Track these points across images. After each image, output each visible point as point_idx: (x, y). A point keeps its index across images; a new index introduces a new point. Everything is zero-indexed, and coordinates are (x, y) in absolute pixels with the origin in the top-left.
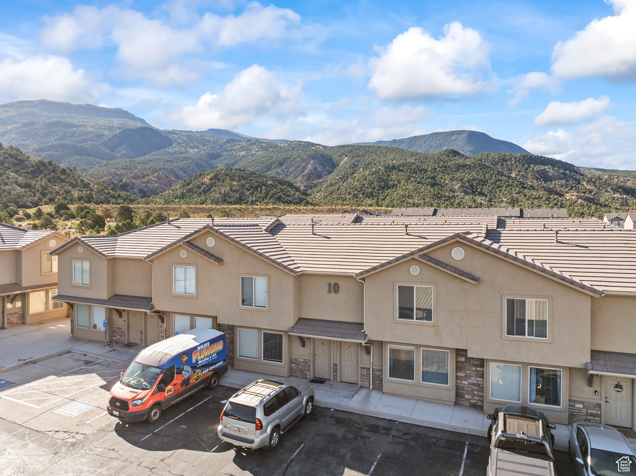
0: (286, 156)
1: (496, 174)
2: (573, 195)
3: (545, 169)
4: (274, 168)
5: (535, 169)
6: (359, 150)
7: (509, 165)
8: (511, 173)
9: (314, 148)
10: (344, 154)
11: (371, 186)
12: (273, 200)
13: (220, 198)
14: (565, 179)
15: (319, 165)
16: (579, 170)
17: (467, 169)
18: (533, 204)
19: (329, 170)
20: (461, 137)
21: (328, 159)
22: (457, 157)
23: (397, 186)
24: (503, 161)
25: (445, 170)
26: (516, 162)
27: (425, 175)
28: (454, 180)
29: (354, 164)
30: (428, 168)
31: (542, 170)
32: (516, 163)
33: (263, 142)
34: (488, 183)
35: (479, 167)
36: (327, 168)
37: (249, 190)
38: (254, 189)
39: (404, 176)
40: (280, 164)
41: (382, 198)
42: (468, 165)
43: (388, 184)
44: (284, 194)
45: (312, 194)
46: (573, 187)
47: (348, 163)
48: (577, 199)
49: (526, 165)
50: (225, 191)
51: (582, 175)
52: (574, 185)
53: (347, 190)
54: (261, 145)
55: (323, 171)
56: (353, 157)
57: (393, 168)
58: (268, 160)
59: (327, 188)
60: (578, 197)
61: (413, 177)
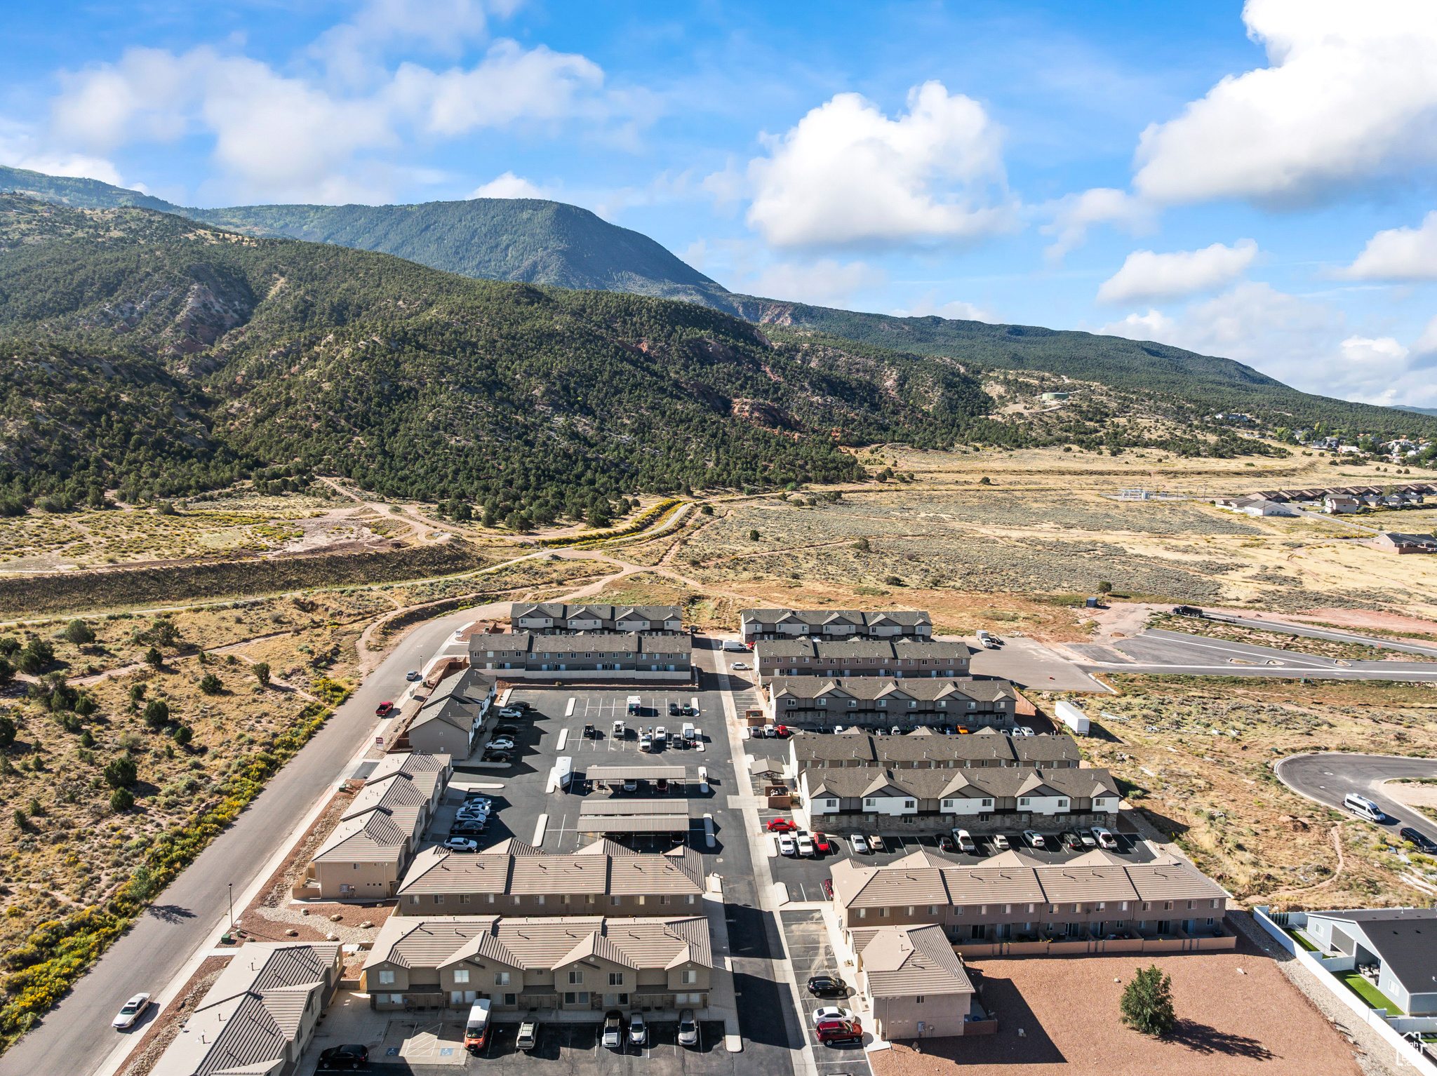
0: (121, 265)
1: (612, 357)
2: (746, 404)
3: (702, 337)
4: (91, 299)
5: (684, 337)
6: (312, 258)
7: (638, 325)
8: (640, 342)
9: (191, 236)
10: (276, 267)
11: (361, 393)
12: (147, 451)
13: (12, 455)
14: (737, 359)
15: (216, 297)
16: (760, 334)
17: (556, 343)
18: (676, 434)
19: (241, 310)
20: (540, 215)
21: (235, 279)
22: (536, 305)
23: (417, 393)
24: (626, 315)
25: (513, 345)
26: (650, 318)
27: (473, 358)
28: (532, 375)
29: (306, 302)
30: (479, 340)
31: (697, 340)
32: (649, 321)
33: (36, 201)
34: (596, 381)
35: (580, 338)
36: (236, 303)
37: (80, 425)
38: (91, 421)
39: (431, 365)
40: (109, 289)
41: (390, 428)
42: (558, 334)
43: (398, 387)
44: (170, 431)
45: (217, 397)
46: (747, 379)
47: (289, 294)
48: (752, 413)
49: (668, 327)
50: (20, 436)
51: (765, 348)
52: (750, 374)
53: (309, 407)
54: (31, 211)
55: (226, 312)
56: (301, 279)
57: (405, 339)
58: (70, 273)
59: (251, 377)
60: (754, 408)
61: (450, 369)
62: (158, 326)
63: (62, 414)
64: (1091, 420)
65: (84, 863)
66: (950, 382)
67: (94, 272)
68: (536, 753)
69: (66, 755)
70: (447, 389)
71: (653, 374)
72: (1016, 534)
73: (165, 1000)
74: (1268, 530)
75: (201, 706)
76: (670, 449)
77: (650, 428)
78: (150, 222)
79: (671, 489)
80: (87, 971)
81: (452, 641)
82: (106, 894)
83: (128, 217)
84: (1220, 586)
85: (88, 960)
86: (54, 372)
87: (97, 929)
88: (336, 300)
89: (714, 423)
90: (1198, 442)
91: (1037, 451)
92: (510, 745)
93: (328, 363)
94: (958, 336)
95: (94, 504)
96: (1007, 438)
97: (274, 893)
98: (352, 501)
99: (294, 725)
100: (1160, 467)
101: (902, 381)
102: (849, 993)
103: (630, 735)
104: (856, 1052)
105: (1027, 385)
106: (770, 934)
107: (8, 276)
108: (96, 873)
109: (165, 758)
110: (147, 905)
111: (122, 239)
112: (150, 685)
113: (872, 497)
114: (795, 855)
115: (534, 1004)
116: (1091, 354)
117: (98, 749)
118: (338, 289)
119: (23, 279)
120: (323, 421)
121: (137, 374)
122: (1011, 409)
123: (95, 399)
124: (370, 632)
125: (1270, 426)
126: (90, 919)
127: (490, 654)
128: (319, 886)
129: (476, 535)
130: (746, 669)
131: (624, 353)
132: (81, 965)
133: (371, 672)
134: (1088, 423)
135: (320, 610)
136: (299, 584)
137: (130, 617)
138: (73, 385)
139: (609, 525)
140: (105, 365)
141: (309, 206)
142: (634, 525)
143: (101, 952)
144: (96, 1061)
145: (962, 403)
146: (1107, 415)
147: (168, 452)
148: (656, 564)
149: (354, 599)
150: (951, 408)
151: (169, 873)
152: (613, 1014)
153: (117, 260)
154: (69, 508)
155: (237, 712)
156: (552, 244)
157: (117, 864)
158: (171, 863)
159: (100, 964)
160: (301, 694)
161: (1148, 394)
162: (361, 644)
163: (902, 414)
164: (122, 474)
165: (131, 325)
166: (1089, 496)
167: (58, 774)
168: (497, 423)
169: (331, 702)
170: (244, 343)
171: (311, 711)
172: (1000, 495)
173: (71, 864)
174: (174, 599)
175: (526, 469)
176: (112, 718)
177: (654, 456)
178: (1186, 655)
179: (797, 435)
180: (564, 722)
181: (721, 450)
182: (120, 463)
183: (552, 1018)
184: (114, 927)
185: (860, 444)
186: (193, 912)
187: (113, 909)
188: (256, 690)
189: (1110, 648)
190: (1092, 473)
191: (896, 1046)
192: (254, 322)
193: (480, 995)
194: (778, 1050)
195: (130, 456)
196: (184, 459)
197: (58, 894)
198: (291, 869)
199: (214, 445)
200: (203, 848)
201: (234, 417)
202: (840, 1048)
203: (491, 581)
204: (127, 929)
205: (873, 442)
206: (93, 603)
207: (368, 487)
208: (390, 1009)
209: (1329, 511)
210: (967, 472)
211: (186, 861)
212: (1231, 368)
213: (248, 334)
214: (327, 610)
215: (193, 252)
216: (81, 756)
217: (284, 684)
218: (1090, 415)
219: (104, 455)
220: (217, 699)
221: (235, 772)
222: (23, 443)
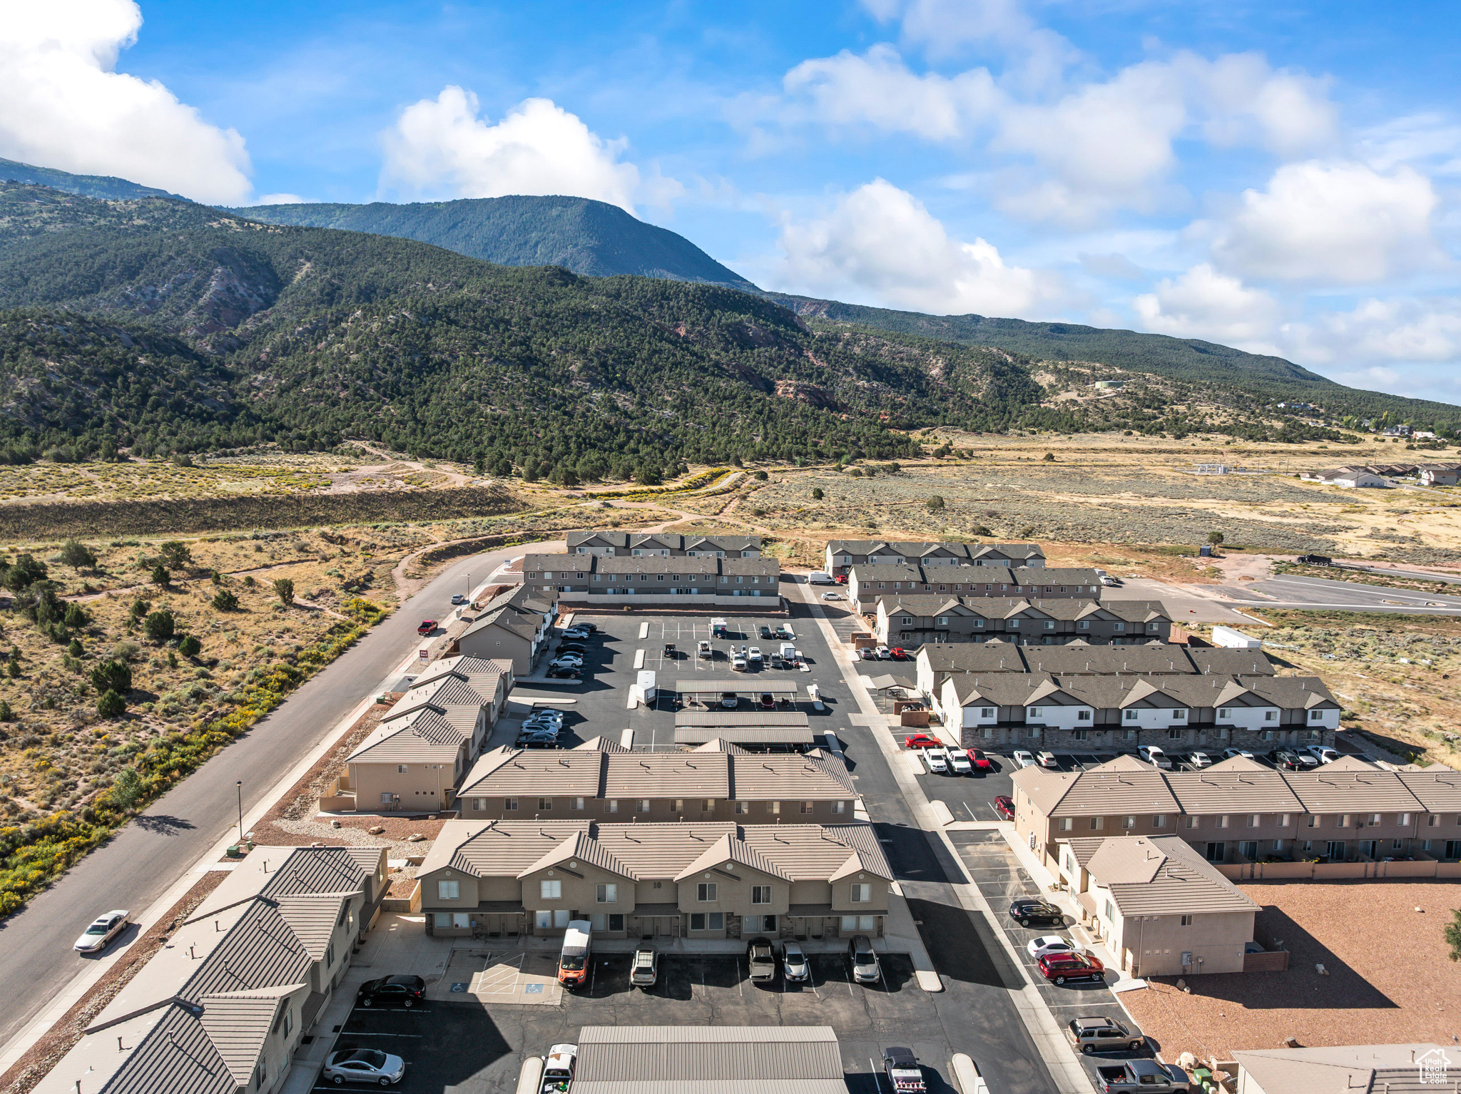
0: (143, 249)
1: (650, 337)
2: (790, 385)
3: (741, 321)
4: (112, 282)
5: (723, 321)
6: (339, 244)
7: (675, 309)
8: (677, 326)
9: (215, 225)
10: (302, 252)
11: (390, 364)
12: (165, 412)
13: (22, 411)
14: (778, 344)
15: (240, 281)
16: (801, 323)
17: (593, 321)
18: (721, 411)
19: (266, 294)
20: (570, 213)
21: (259, 264)
22: (570, 286)
23: (449, 365)
24: (663, 299)
25: (548, 323)
26: (687, 301)
27: (507, 334)
28: (568, 351)
29: (332, 285)
30: (512, 318)
31: (737, 324)
32: (687, 305)
33: (59, 193)
34: (635, 359)
35: (616, 317)
36: (261, 287)
37: (95, 385)
38: (107, 383)
39: (463, 339)
40: (131, 273)
41: (421, 398)
42: (594, 313)
43: (429, 360)
44: (189, 394)
45: (240, 371)
46: (790, 363)
47: (315, 278)
48: (797, 394)
49: (707, 311)
50: (31, 393)
51: (807, 335)
52: (792, 358)
53: (337, 377)
54: (53, 202)
55: (250, 296)
56: (327, 264)
57: (435, 314)
58: (91, 257)
59: (275, 354)
60: (799, 390)
61: (483, 343)
62: (181, 309)
63: (76, 373)
64: (1149, 407)
65: (58, 767)
66: (999, 370)
67: (116, 256)
68: (611, 671)
69: (49, 664)
70: (481, 361)
71: (693, 354)
72: (1095, 501)
73: (148, 920)
74: (1366, 500)
75: (212, 622)
76: (714, 425)
77: (692, 405)
78: (174, 211)
79: (719, 460)
80: (48, 886)
81: (501, 571)
82: (82, 801)
83: (151, 207)
84: (1334, 544)
85: (51, 872)
86: (68, 335)
87: (65, 838)
88: (363, 284)
89: (759, 400)
90: (1264, 427)
91: (1096, 434)
92: (579, 662)
93: (356, 338)
94: (999, 333)
95: (106, 456)
96: (1063, 423)
97: (296, 804)
98: (383, 459)
99: (323, 641)
100: (1231, 447)
101: (948, 370)
102: (1066, 921)
103: (719, 656)
104: (1100, 992)
105: (1079, 374)
106: (939, 856)
107: (28, 260)
108: (72, 779)
109: (168, 668)
110: (134, 815)
111: (145, 226)
112: (155, 604)
113: (932, 471)
114: (949, 772)
115: (648, 930)
116: (1138, 351)
117: (88, 658)
118: (365, 273)
119: (43, 263)
120: (351, 390)
121: (157, 346)
122: (1064, 396)
123: (111, 361)
124: (408, 562)
125: (1335, 415)
126: (58, 826)
127: (548, 576)
128: (355, 796)
129: (518, 487)
130: (839, 600)
131: (663, 334)
132: (40, 879)
133: (410, 597)
134: (1145, 410)
135: (351, 543)
136: (327, 520)
137: (137, 545)
138: (88, 347)
139: (660, 484)
140: (123, 336)
141: (335, 204)
142: (686, 484)
143: (69, 864)
144: (47, 992)
145: (1011, 391)
146: (1165, 403)
147: (187, 414)
148: (717, 514)
149: (388, 534)
150: (1001, 395)
151: (163, 782)
152: (761, 942)
153: (140, 244)
154: (80, 459)
155: (255, 628)
156: (583, 241)
157: (99, 770)
158: (167, 771)
159: (66, 879)
160: (329, 613)
161: (1205, 384)
162: (397, 573)
163: (951, 400)
164: (137, 432)
165: (153, 307)
166: (1161, 471)
167: (38, 681)
168: (534, 394)
169: (365, 621)
170: (269, 324)
171: (340, 628)
172: (1067, 470)
173: (40, 769)
174: (188, 531)
175: (566, 437)
176: (108, 632)
177: (699, 430)
178: (1332, 596)
179: (844, 417)
180: (639, 643)
181: (769, 426)
182: (136, 423)
183: (675, 948)
184: (88, 836)
185: (911, 427)
186: (193, 824)
187: (90, 817)
188: (278, 608)
189: (1245, 589)
190: (1160, 452)
191: (1154, 985)
192: (279, 305)
193: (575, 916)
194: (992, 990)
195: (146, 416)
196: (204, 421)
197: (21, 801)
198: (318, 781)
199: (236, 409)
200: (209, 758)
201: (258, 389)
202: (1075, 988)
203: (540, 522)
204: (105, 840)
205: (924, 425)
206: (97, 533)
207: (400, 448)
208: (453, 935)
209: (1426, 483)
210: (1029, 450)
211: (187, 769)
212: (1282, 366)
213: (274, 316)
214: (358, 544)
215: (217, 237)
216: (67, 664)
217: (310, 604)
218: (1147, 403)
219: (120, 415)
220: (231, 616)
221: (251, 682)
222: (33, 400)
